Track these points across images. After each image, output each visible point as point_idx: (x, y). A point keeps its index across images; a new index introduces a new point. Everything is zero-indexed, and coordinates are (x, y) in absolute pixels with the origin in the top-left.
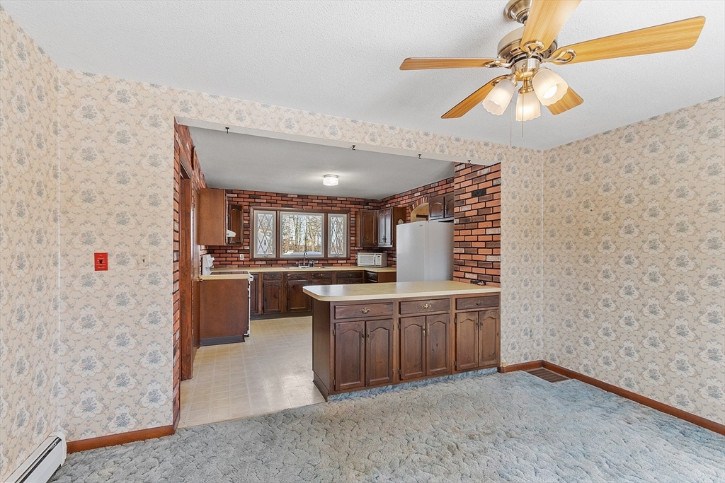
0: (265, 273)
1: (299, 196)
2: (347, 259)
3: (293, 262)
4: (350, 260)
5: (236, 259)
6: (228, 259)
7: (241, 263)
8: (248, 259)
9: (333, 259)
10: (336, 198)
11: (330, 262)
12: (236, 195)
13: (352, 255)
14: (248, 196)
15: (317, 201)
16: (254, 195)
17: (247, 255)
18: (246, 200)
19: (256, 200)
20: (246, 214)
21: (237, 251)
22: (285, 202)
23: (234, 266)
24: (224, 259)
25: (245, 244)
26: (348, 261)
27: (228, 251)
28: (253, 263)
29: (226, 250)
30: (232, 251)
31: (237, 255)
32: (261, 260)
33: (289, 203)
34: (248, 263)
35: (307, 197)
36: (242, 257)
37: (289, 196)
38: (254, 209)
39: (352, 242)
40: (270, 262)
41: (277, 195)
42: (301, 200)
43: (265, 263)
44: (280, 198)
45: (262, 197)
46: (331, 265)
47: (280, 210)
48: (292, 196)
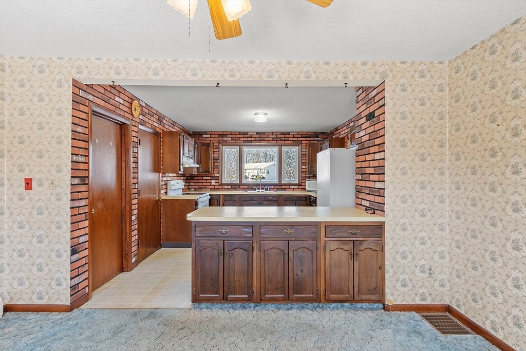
0: (225, 195)
1: (257, 133)
2: (299, 185)
3: (252, 187)
4: (301, 185)
5: (209, 184)
6: (204, 184)
7: (213, 187)
8: (218, 184)
9: (286, 185)
10: (288, 133)
11: (283, 187)
12: (209, 136)
13: (303, 181)
14: (218, 136)
15: (272, 136)
16: (222, 135)
17: (217, 181)
18: (216, 139)
19: (224, 138)
20: (217, 150)
21: (210, 178)
22: (246, 139)
23: (208, 189)
24: (201, 184)
25: (215, 172)
26: (300, 187)
27: (204, 178)
28: (222, 187)
29: (202, 177)
30: (207, 178)
31: (210, 181)
32: (228, 185)
33: (249, 139)
34: (218, 187)
35: (263, 134)
36: (213, 182)
37: (249, 133)
38: (223, 145)
39: (303, 170)
40: (234, 186)
41: (240, 133)
42: (259, 136)
43: (230, 187)
44: (242, 136)
45: (228, 136)
46: (285, 189)
47: (243, 146)
48: (251, 133)
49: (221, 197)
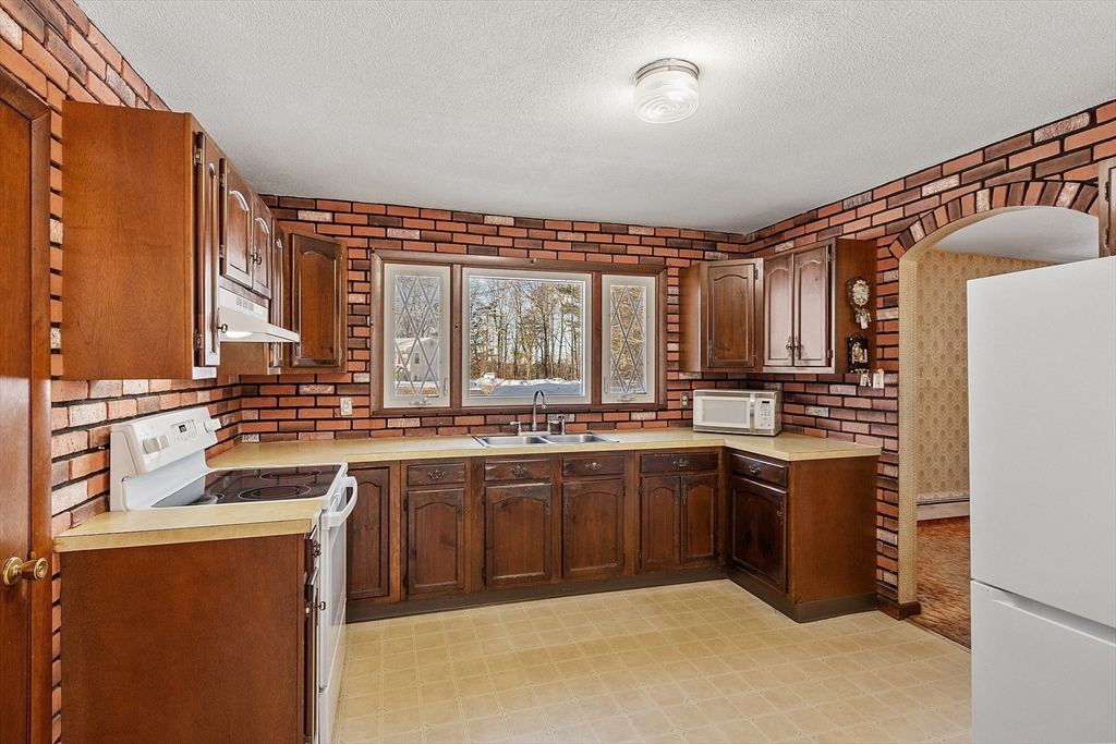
0: (410, 465)
1: (520, 222)
2: (658, 408)
3: (502, 419)
4: (666, 410)
5: (328, 413)
6: (303, 414)
7: (345, 425)
8: (365, 413)
9: (617, 409)
10: (623, 229)
11: (608, 417)
12: (328, 217)
13: (671, 395)
14: (364, 220)
15: (571, 237)
16: (384, 217)
17: (364, 401)
18: (358, 231)
19: (392, 233)
20: (360, 276)
21: (330, 389)
22: (478, 240)
23: (321, 436)
24: (291, 414)
25: (352, 366)
26: (662, 415)
27: (305, 389)
28: (380, 423)
29: (298, 385)
30: (317, 389)
31: (331, 401)
32: (406, 414)
33: (489, 241)
34: (366, 425)
35: (541, 224)
36: (346, 406)
37: (488, 220)
38: (384, 260)
39: (671, 357)
40: (432, 422)
41: (454, 216)
42: (523, 233)
43: (416, 422)
44: (462, 228)
45: (407, 223)
46: (612, 426)
47: (463, 265)
48: (497, 221)
49: (395, 472)
